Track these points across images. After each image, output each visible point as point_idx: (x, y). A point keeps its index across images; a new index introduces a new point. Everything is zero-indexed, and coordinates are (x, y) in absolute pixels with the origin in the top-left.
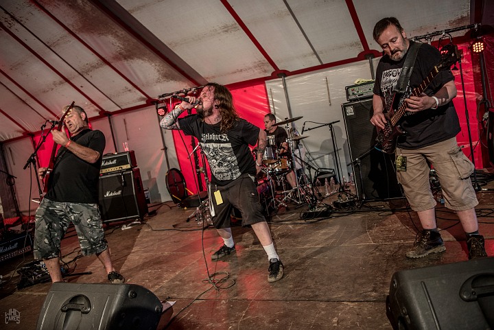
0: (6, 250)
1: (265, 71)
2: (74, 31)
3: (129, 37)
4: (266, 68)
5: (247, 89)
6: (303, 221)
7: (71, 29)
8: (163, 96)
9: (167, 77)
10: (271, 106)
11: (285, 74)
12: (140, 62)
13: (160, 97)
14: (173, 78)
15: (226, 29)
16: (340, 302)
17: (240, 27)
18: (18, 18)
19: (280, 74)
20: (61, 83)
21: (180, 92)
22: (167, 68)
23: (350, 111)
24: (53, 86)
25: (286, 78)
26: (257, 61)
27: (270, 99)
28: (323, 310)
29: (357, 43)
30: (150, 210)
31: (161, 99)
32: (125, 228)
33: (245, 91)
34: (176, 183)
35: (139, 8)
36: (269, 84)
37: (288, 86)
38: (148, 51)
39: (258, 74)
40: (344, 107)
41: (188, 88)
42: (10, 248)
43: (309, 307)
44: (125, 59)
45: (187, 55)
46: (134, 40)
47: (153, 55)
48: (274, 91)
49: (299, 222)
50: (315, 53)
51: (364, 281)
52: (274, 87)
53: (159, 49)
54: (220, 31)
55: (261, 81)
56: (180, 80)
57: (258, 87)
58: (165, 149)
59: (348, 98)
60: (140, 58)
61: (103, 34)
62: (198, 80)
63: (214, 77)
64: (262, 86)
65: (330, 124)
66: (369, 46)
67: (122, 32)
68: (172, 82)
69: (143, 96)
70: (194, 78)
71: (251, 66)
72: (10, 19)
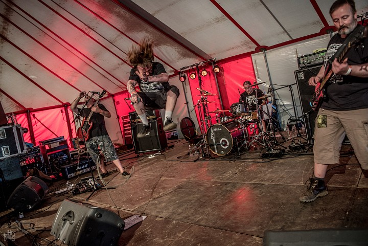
0: (81, 168)
1: (250, 48)
2: (123, 32)
3: (155, 31)
4: (250, 45)
5: (239, 61)
6: (261, 160)
7: (121, 31)
8: (183, 69)
9: (185, 55)
10: (256, 72)
11: (265, 48)
12: (166, 47)
13: (181, 69)
14: (188, 56)
15: (217, 20)
16: (250, 235)
17: (227, 18)
18: (91, 27)
19: (261, 49)
20: (122, 64)
21: (194, 65)
22: (183, 50)
23: (301, 76)
24: (118, 66)
25: (266, 52)
26: (243, 41)
27: (255, 67)
28: (235, 241)
29: (318, 22)
30: (169, 145)
31: (182, 70)
32: (151, 157)
33: (237, 62)
34: (188, 127)
35: (158, 12)
36: (254, 57)
37: (267, 57)
38: (169, 40)
39: (245, 50)
40: (297, 73)
41: (198, 62)
42: (83, 167)
43: (227, 236)
44: (156, 46)
45: (195, 40)
46: (159, 33)
47: (172, 42)
48: (258, 61)
49: (258, 160)
50: (286, 31)
51: (279, 218)
52: (258, 58)
53: (175, 38)
54: (213, 22)
55: (248, 55)
56: (193, 57)
57: (247, 59)
58: (187, 103)
59: (299, 66)
60: (164, 44)
61: (140, 31)
62: (204, 56)
63: (215, 54)
64: (249, 58)
65: (290, 86)
66: (329, 23)
67: (151, 29)
68: (188, 58)
69: (172, 69)
70: (202, 55)
71: (239, 44)
72: (88, 28)
